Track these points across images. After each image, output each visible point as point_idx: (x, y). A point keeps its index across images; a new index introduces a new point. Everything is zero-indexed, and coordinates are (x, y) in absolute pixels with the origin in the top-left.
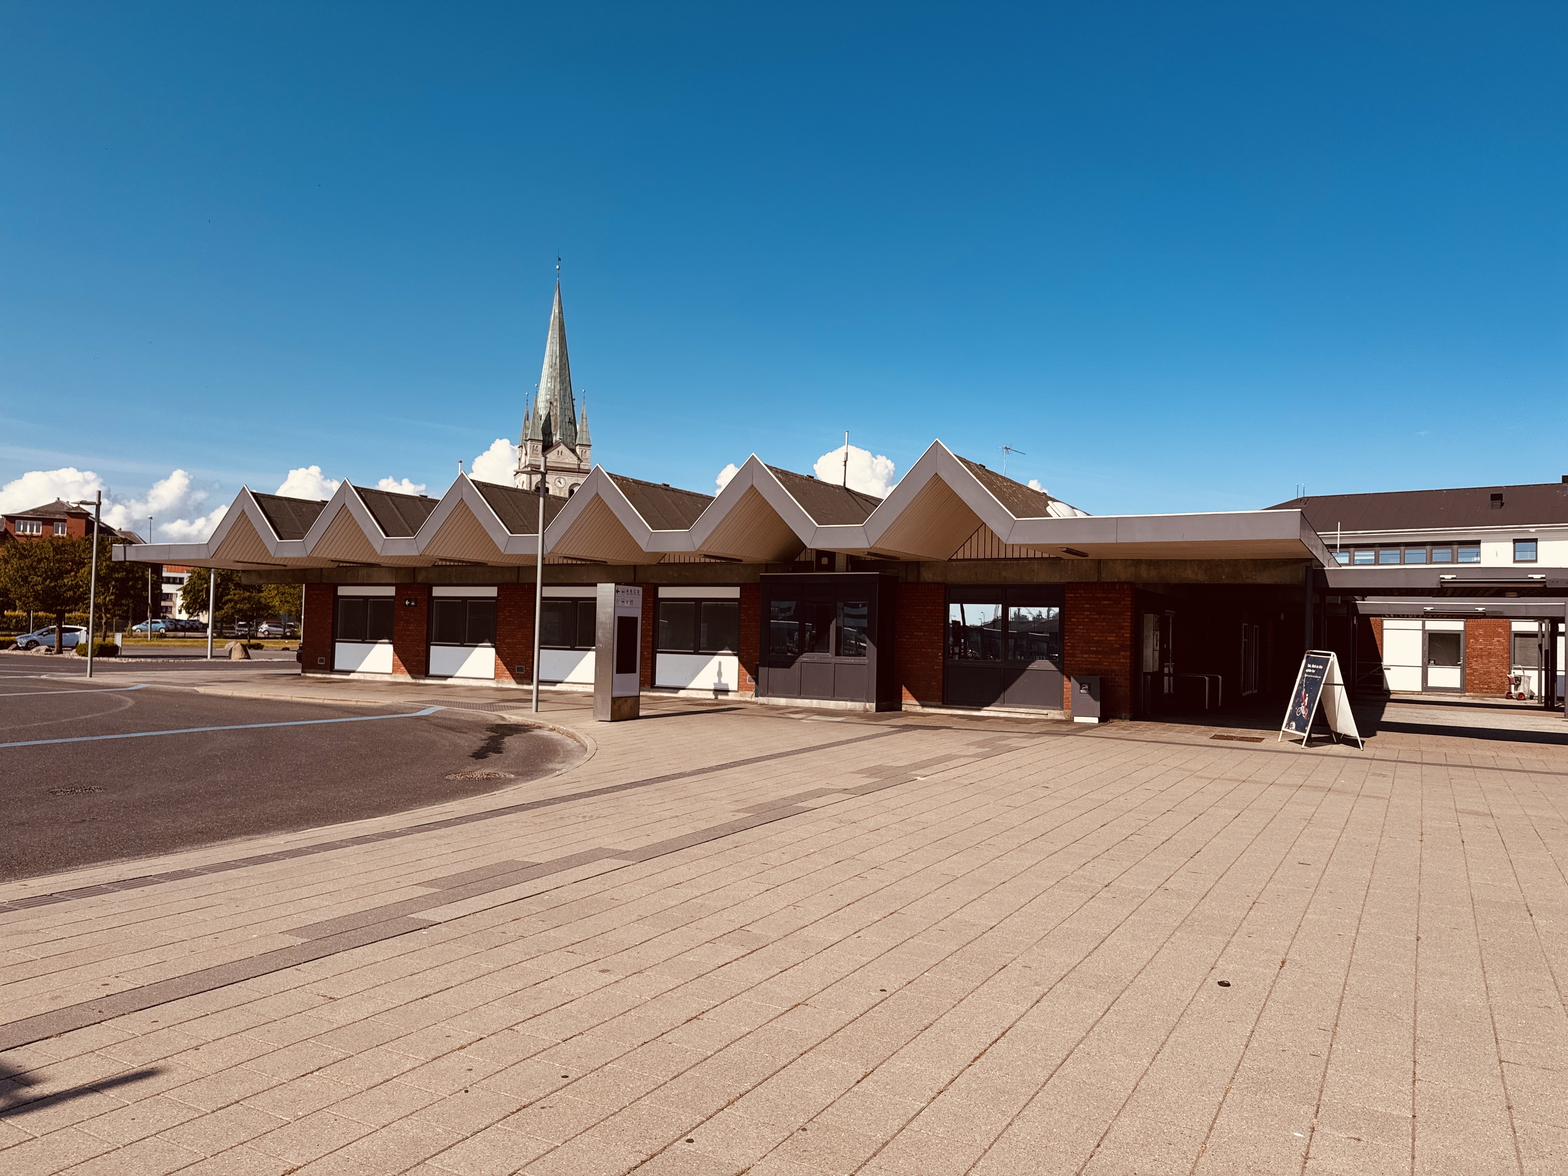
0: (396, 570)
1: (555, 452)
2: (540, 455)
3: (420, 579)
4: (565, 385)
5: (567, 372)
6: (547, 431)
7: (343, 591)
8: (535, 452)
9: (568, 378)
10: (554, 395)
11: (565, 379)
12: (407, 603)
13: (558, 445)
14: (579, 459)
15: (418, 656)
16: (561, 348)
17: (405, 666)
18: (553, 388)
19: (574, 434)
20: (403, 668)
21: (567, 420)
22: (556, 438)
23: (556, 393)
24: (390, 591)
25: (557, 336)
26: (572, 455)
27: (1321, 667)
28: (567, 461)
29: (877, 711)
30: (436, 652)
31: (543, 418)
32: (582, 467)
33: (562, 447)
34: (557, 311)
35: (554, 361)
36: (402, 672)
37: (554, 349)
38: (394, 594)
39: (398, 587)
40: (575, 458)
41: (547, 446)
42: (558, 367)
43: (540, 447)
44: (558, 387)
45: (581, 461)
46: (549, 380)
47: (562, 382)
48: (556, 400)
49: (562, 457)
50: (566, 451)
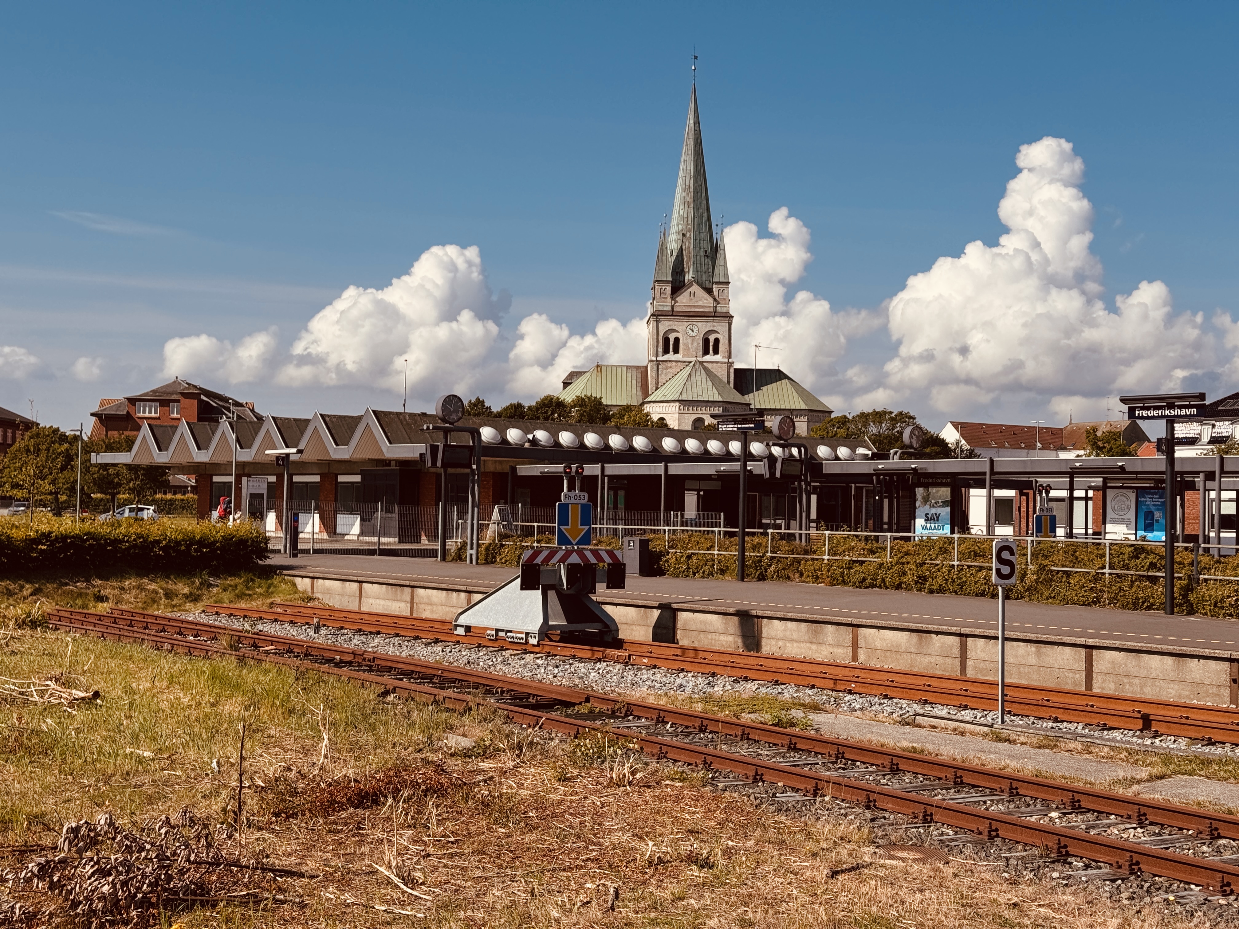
0: (238, 466)
1: (686, 294)
2: (669, 299)
4: (700, 211)
5: (704, 194)
6: (678, 270)
8: (662, 296)
9: (704, 202)
10: (687, 225)
11: (701, 203)
13: (691, 285)
14: (715, 300)
16: (696, 166)
18: (686, 215)
19: (710, 270)
21: (703, 254)
22: (689, 276)
23: (690, 222)
25: (691, 152)
26: (706, 296)
28: (700, 303)
29: (399, 543)
31: (675, 254)
32: (719, 309)
33: (695, 288)
34: (692, 122)
35: (687, 184)
37: (688, 168)
40: (711, 300)
41: (678, 287)
42: (692, 190)
43: (669, 289)
44: (691, 215)
45: (718, 303)
46: (682, 207)
47: (697, 208)
48: (690, 231)
49: (694, 300)
50: (700, 292)
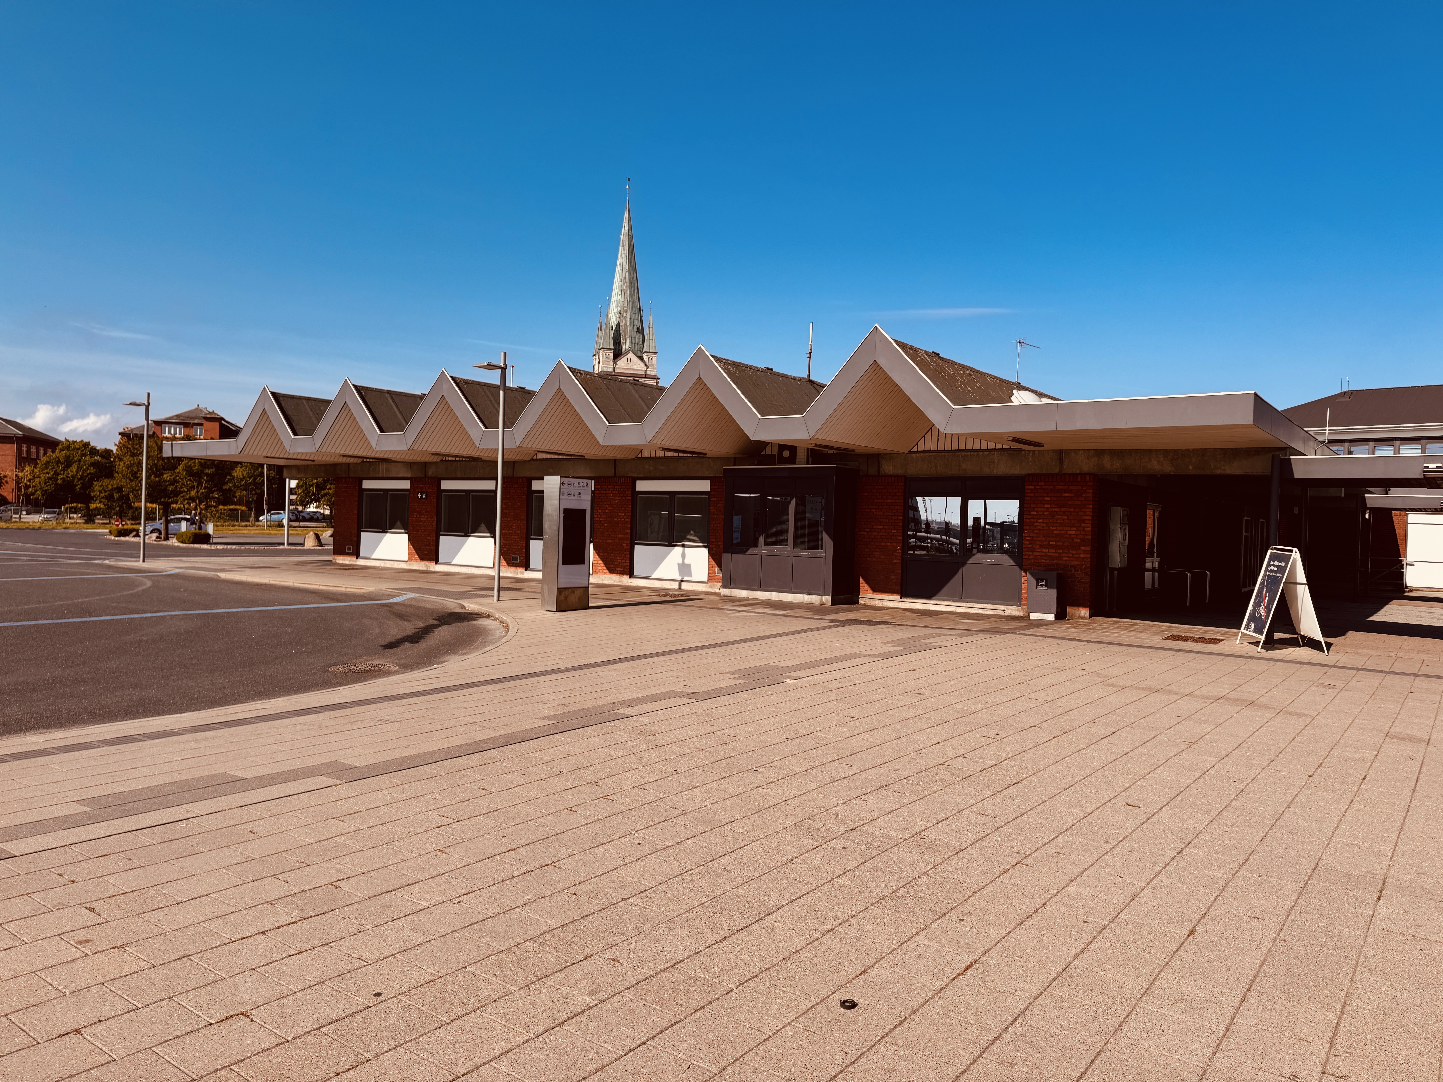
0: (410, 465)
1: (624, 359)
2: (612, 363)
3: (431, 473)
4: (633, 297)
5: (636, 285)
6: (617, 341)
7: (367, 484)
8: (606, 360)
9: (636, 291)
10: (624, 307)
11: (634, 291)
12: (419, 495)
13: (627, 352)
14: (646, 365)
15: (429, 546)
16: (630, 262)
17: (418, 555)
18: (623, 300)
19: (641, 343)
20: (416, 556)
21: (636, 330)
22: (625, 347)
23: (626, 305)
24: (405, 485)
25: (626, 252)
26: (640, 362)
27: (1283, 564)
28: (635, 367)
29: (832, 604)
30: (445, 541)
31: (614, 328)
32: (648, 372)
33: (631, 355)
34: (626, 228)
35: (624, 276)
36: (416, 560)
37: (624, 264)
38: (409, 488)
39: (413, 480)
40: (643, 365)
41: (618, 355)
42: (628, 280)
43: (611, 355)
44: (627, 299)
45: (648, 367)
46: (620, 293)
47: (631, 295)
48: (626, 312)
49: (630, 364)
50: (635, 359)
